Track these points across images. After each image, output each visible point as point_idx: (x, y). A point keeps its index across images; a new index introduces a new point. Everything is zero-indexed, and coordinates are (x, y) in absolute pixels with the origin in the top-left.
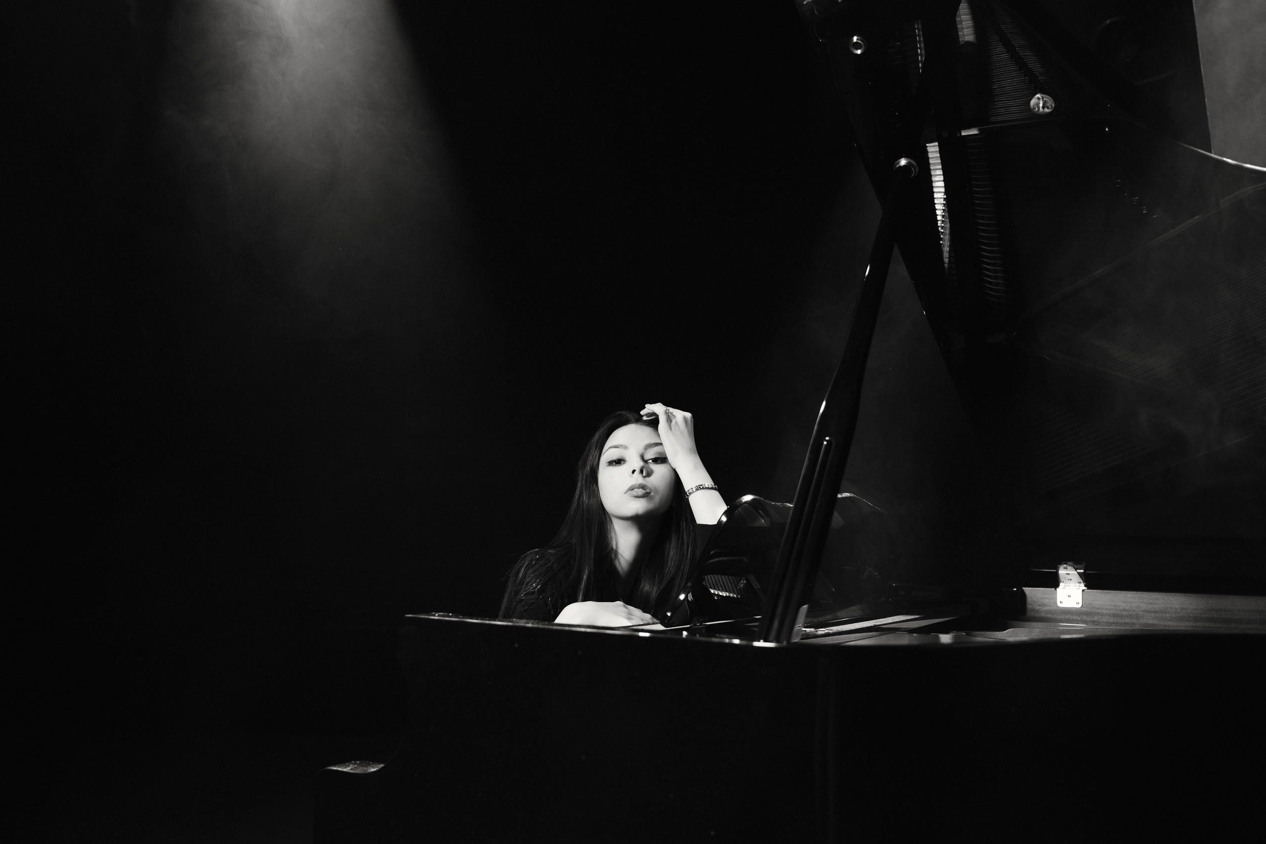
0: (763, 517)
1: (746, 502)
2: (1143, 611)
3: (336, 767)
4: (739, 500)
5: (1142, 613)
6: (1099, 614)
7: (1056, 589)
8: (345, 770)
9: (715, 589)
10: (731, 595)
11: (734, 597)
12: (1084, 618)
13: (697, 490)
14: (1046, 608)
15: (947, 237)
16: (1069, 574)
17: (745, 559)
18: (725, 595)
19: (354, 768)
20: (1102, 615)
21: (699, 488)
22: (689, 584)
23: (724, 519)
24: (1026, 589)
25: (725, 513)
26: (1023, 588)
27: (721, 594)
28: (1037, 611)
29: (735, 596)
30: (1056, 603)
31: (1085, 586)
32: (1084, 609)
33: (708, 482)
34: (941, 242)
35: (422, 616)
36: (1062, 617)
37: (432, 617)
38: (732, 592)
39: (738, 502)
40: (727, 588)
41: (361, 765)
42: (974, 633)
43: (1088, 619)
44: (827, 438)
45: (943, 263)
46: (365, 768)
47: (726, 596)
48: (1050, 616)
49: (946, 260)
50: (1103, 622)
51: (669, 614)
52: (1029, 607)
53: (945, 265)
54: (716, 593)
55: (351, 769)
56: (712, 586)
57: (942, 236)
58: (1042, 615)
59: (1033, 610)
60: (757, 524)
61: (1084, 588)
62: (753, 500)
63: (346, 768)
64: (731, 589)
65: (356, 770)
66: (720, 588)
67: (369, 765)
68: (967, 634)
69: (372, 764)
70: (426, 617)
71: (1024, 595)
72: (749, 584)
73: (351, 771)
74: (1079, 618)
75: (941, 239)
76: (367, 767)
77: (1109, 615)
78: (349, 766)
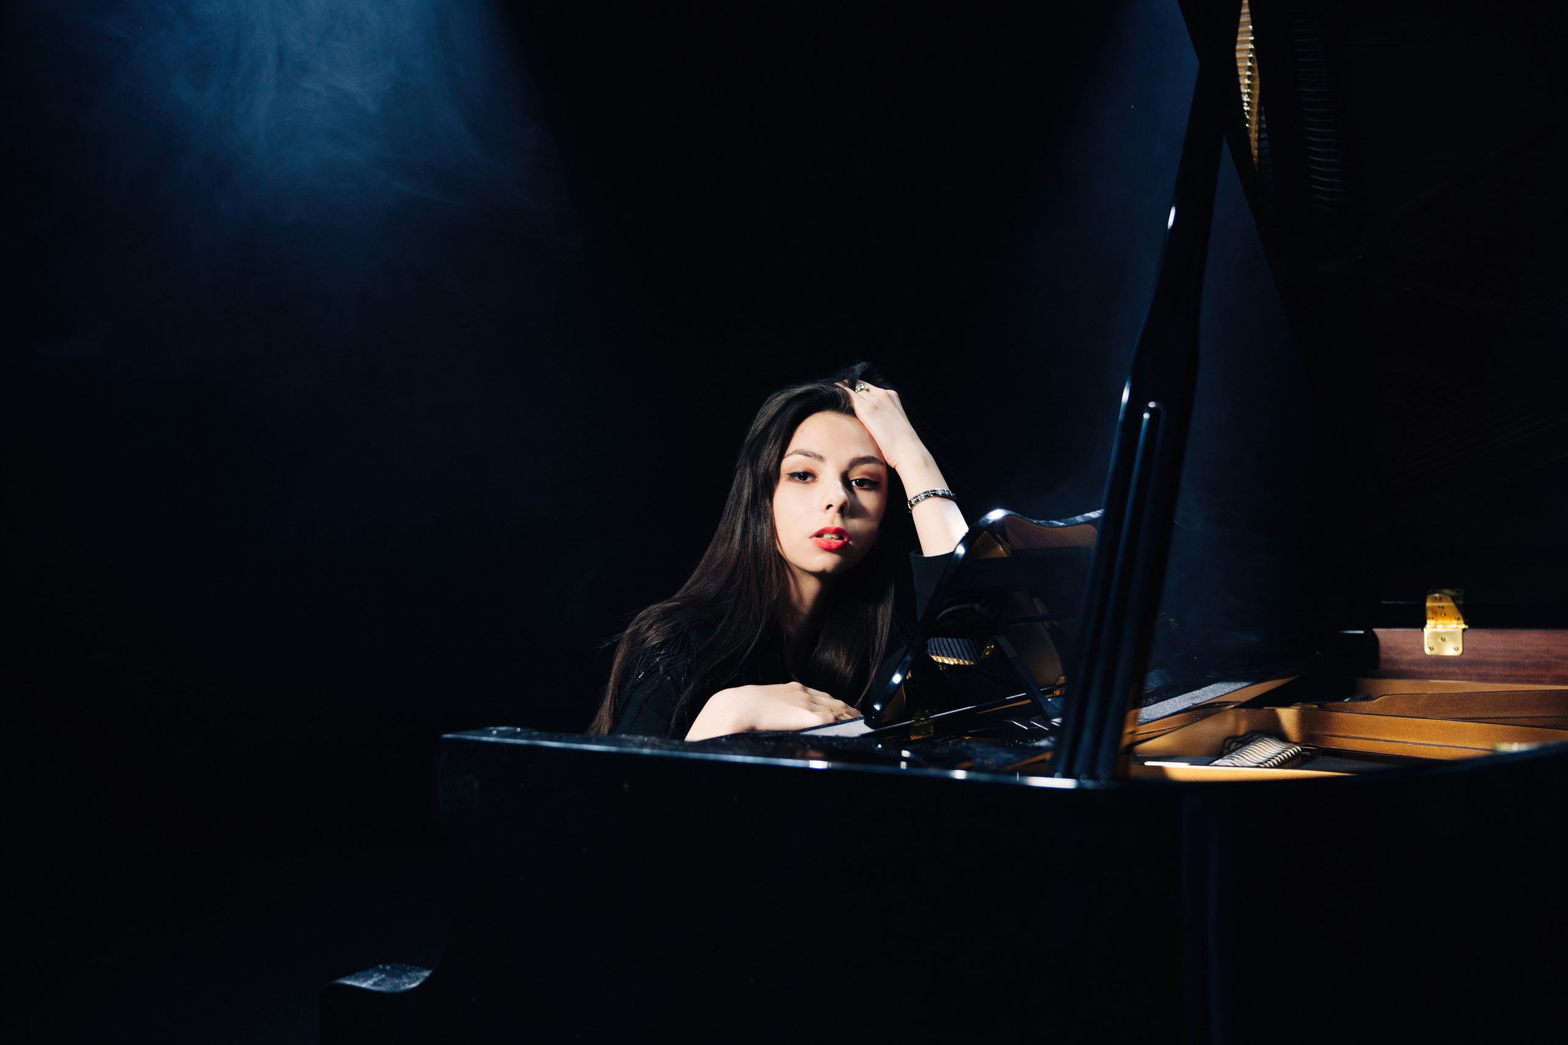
0: (1001, 544)
1: (994, 523)
2: (1557, 657)
3: (349, 980)
4: (983, 519)
5: (1554, 660)
6: (1487, 663)
7: (1423, 630)
8: (364, 985)
9: (938, 655)
10: (961, 662)
11: (965, 666)
12: (1466, 669)
13: (927, 497)
14: (1408, 657)
15: (1255, 119)
16: (1443, 607)
17: (977, 607)
18: (952, 663)
19: (379, 980)
20: (1494, 664)
21: (928, 495)
22: (908, 658)
23: (961, 551)
24: (1378, 631)
25: (965, 541)
26: (1375, 630)
27: (946, 661)
28: (1396, 662)
29: (967, 662)
30: (1422, 649)
31: (1466, 623)
32: (1465, 657)
33: (942, 486)
34: (1247, 125)
35: (469, 737)
36: (1434, 670)
37: (485, 739)
38: (963, 657)
39: (984, 522)
40: (954, 651)
41: (391, 975)
42: (1330, 704)
43: (1472, 671)
44: (1152, 405)
45: (1251, 156)
46: (397, 981)
47: (955, 664)
48: (1415, 668)
49: (1255, 152)
50: (1496, 676)
51: (877, 707)
52: (1383, 656)
53: (1254, 159)
54: (940, 661)
55: (375, 984)
56: (934, 651)
57: (1248, 117)
58: (1403, 667)
59: (1390, 661)
60: (993, 555)
61: (1464, 626)
62: (1006, 517)
63: (365, 981)
64: (960, 653)
65: (381, 985)
66: (945, 653)
67: (405, 972)
68: (1321, 707)
69: (410, 971)
70: (476, 738)
71: (1375, 640)
72: (999, 650)
73: (373, 988)
74: (1458, 671)
75: (1247, 121)
76: (400, 977)
77: (1504, 664)
78: (371, 977)
